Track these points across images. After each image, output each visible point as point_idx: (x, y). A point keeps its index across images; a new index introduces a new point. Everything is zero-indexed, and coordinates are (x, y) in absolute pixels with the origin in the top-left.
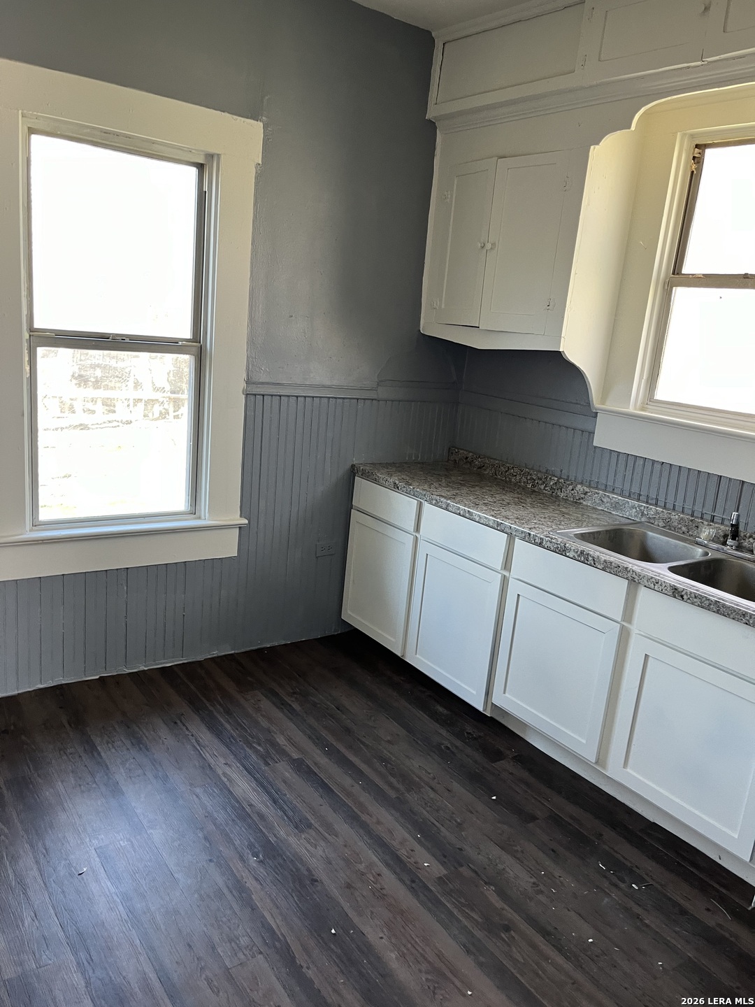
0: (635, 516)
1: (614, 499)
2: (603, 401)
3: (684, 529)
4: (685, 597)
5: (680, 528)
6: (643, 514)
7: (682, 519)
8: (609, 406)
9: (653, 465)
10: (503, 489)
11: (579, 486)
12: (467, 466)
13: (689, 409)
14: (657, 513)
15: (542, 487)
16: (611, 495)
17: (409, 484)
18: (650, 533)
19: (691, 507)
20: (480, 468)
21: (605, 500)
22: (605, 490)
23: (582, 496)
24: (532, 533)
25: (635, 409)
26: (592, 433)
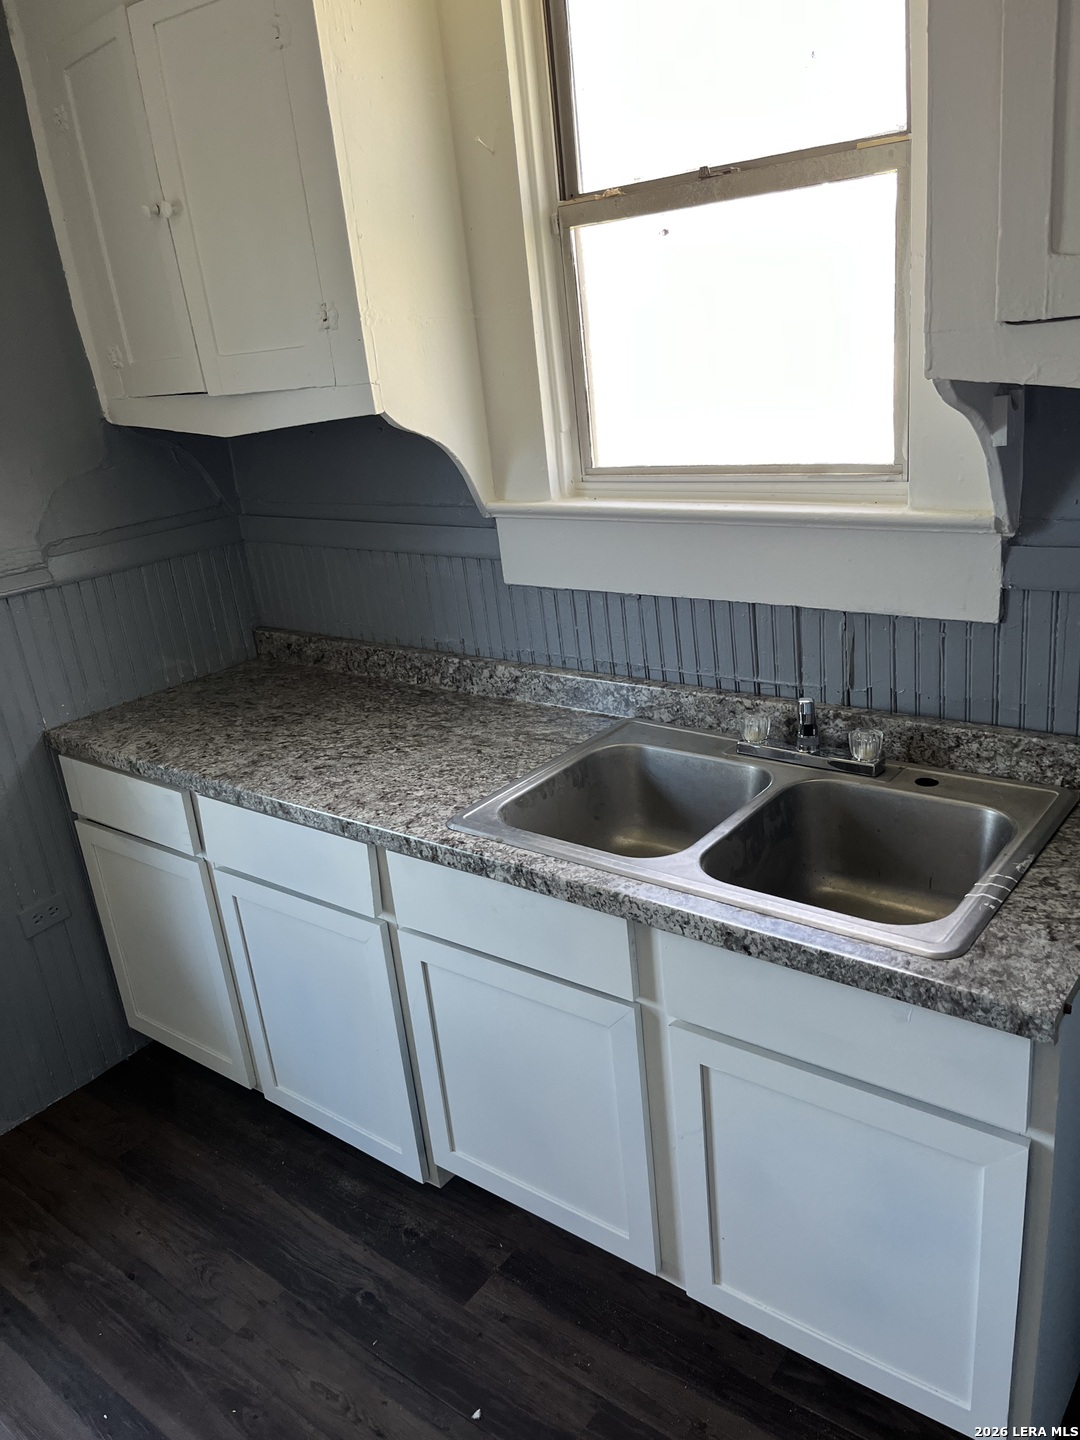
0: (616, 709)
1: (569, 683)
2: (499, 490)
3: (709, 719)
4: (753, 949)
5: (702, 720)
6: (628, 704)
7: (702, 701)
8: (515, 501)
9: (623, 602)
10: (362, 707)
11: (501, 668)
12: (294, 661)
13: (662, 477)
14: (653, 697)
15: (437, 680)
16: (562, 675)
17: (157, 757)
18: (650, 749)
19: (712, 674)
20: (316, 661)
21: (553, 687)
22: (549, 667)
23: (512, 685)
24: (412, 838)
25: (563, 496)
26: (495, 561)
